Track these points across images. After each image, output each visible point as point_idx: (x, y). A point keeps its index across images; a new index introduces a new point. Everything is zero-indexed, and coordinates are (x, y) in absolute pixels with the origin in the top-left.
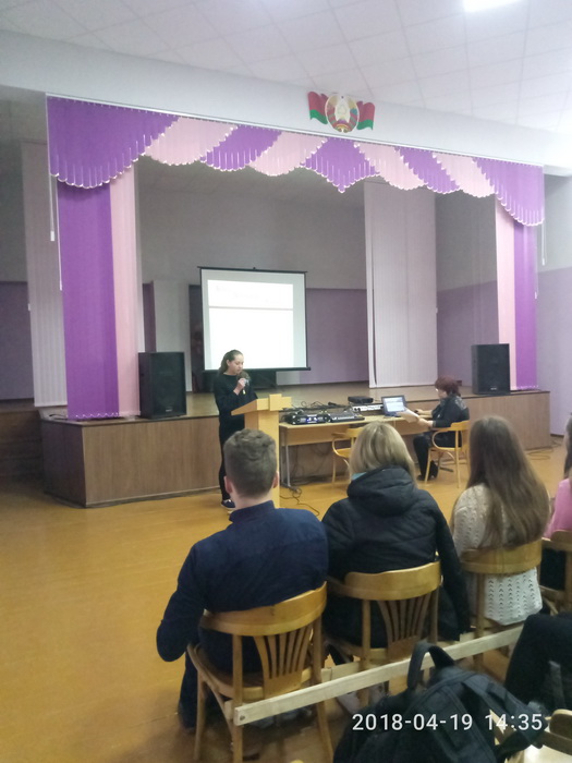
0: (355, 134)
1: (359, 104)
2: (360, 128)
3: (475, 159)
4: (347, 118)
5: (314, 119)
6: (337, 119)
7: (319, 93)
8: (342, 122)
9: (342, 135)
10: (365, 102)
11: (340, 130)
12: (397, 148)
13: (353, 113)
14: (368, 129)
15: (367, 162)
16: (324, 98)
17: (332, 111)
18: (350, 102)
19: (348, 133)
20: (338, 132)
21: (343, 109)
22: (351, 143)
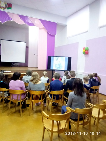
0: (6, 10)
1: (8, 3)
2: (8, 9)
3: (39, 19)
4: (4, 6)
6: (1, 6)
9: (2, 10)
10: (9, 3)
12: (18, 15)
13: (6, 5)
14: (10, 10)
15: (10, 17)
18: (5, 3)
19: (4, 10)
21: (3, 4)
22: (5, 12)
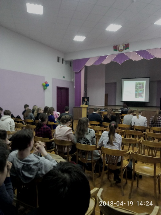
1: (125, 45)
2: (125, 50)
5: (115, 51)
7: (116, 45)
8: (121, 50)
9: (121, 52)
10: (127, 44)
12: (135, 52)
13: (124, 47)
14: (128, 49)
15: (127, 57)
16: (117, 46)
17: (119, 48)
18: (123, 45)
21: (121, 47)
22: (123, 54)
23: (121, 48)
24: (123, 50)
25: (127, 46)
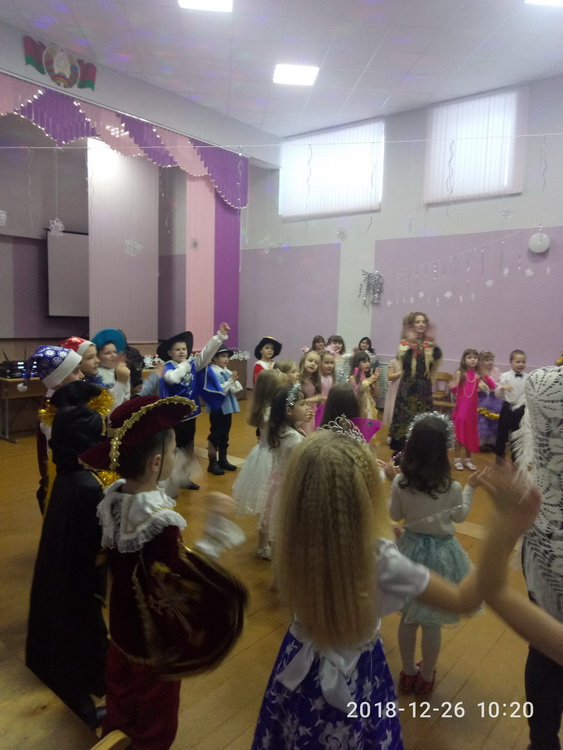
1: (80, 62)
2: (81, 86)
4: (68, 74)
5: (31, 68)
6: (56, 72)
7: (35, 38)
8: (62, 76)
9: (60, 89)
10: (86, 61)
11: (59, 84)
12: (118, 115)
13: (73, 69)
14: (88, 90)
16: (42, 46)
17: (50, 62)
18: (70, 58)
19: (66, 90)
20: (56, 85)
22: (71, 99)
23: (62, 66)
24: (69, 84)
25: (86, 74)
